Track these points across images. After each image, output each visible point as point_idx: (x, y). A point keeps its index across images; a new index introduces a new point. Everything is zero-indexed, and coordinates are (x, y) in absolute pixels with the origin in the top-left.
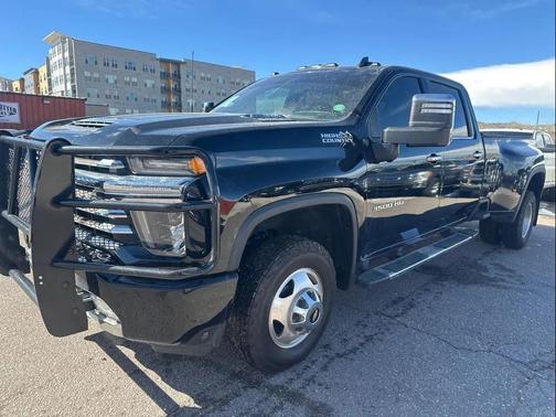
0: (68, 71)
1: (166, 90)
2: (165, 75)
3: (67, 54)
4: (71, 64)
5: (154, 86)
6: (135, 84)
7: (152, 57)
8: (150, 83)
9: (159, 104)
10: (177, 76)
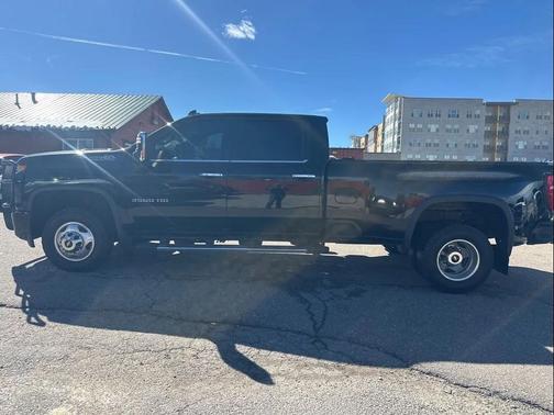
0: (397, 125)
1: (490, 135)
2: (491, 120)
3: (397, 111)
4: (400, 119)
5: (477, 131)
6: (457, 131)
7: (478, 102)
8: (472, 129)
9: (481, 148)
10: (506, 119)
